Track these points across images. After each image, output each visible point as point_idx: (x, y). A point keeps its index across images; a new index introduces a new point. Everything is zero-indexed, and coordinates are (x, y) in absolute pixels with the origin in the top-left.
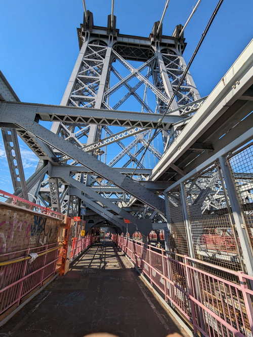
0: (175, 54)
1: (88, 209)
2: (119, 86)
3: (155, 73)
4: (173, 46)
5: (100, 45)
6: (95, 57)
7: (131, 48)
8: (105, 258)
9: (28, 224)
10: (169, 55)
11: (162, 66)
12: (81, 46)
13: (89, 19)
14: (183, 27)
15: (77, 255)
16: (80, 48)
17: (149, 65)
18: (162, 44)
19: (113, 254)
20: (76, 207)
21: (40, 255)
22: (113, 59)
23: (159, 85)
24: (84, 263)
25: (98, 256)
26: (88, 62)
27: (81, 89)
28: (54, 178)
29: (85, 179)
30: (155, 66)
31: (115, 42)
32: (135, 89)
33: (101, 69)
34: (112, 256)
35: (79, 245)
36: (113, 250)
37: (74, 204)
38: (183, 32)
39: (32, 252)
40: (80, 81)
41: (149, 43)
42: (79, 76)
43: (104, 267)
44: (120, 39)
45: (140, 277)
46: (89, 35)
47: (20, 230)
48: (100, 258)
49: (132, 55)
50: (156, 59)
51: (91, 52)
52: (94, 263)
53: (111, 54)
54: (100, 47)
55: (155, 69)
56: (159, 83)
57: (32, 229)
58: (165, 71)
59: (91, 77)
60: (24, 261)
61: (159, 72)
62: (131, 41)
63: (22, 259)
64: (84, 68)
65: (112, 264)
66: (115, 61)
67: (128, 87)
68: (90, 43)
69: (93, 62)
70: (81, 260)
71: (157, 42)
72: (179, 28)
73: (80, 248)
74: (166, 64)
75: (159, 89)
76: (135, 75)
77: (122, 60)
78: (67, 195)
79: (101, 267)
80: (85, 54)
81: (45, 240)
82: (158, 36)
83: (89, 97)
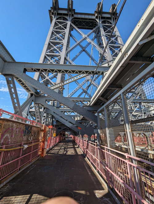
0: (111, 23)
1: (57, 121)
2: (76, 46)
3: (98, 37)
4: (110, 18)
5: (63, 20)
6: (60, 28)
7: (82, 21)
8: (67, 149)
9: (22, 130)
10: (107, 24)
11: (102, 32)
12: (52, 22)
13: (56, 4)
14: (116, 5)
15: (51, 147)
16: (51, 23)
17: (94, 32)
18: (103, 18)
19: (72, 146)
20: (51, 120)
21: (29, 146)
22: (72, 29)
23: (100, 45)
24: (56, 151)
25: (63, 148)
26: (56, 32)
27: (52, 49)
28: (37, 104)
29: (55, 104)
30: (98, 32)
31: (73, 17)
32: (85, 47)
33: (64, 36)
34: (71, 148)
35: (52, 141)
36: (72, 145)
37: (49, 119)
38: (116, 9)
39: (25, 144)
40: (51, 44)
41: (94, 17)
42: (51, 41)
43: (66, 153)
44: (76, 16)
45: (85, 159)
46: (56, 13)
47: (18, 133)
48: (64, 149)
49: (84, 25)
50: (99, 28)
51: (58, 25)
52: (61, 151)
53: (70, 26)
54: (63, 22)
55: (98, 34)
56: (100, 43)
57: (24, 132)
58: (104, 36)
59: (58, 41)
60: (20, 149)
61: (100, 36)
62: (83, 16)
63: (19, 148)
64: (54, 36)
65: (71, 152)
66: (73, 30)
67: (81, 46)
68: (57, 19)
69: (59, 31)
70: (53, 150)
71: (99, 17)
72: (114, 6)
73: (53, 143)
74: (105, 31)
75: (100, 47)
76: (85, 39)
77: (77, 29)
78: (45, 113)
79: (64, 153)
80: (54, 27)
81: (32, 138)
82: (100, 12)
83: (57, 54)
